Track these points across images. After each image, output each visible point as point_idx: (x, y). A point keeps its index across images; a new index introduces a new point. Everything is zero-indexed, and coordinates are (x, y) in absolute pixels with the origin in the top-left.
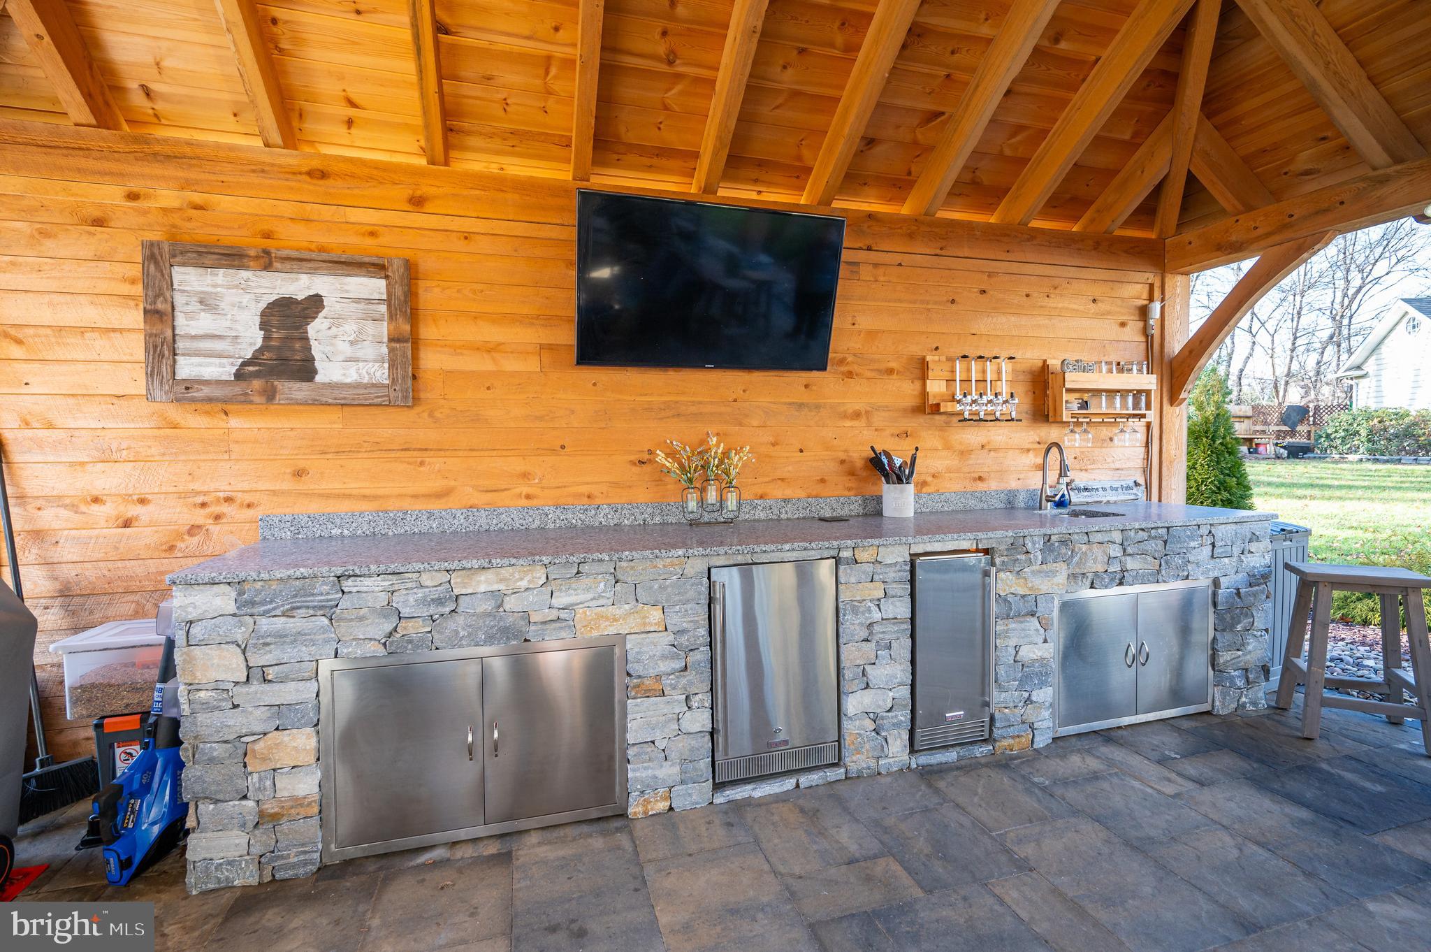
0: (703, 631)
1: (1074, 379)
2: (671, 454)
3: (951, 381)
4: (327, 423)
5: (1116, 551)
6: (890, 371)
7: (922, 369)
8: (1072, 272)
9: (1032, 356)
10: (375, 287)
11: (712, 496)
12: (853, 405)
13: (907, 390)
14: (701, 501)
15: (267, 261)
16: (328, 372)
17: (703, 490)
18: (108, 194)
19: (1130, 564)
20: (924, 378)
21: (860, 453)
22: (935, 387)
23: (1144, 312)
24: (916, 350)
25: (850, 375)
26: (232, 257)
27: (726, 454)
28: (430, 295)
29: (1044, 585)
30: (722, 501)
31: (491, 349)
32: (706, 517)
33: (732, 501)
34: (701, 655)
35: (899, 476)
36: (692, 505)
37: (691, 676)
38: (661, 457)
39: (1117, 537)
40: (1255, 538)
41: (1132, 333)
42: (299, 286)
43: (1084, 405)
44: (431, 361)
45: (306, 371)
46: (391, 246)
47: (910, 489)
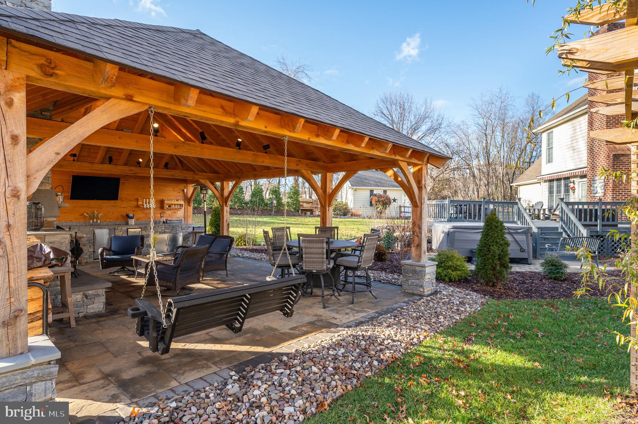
0: (92, 238)
1: (166, 202)
2: (87, 214)
3: (143, 202)
5: (163, 229)
6: (131, 200)
7: (137, 200)
8: (168, 184)
9: (160, 198)
11: (95, 220)
12: (123, 206)
13: (135, 203)
14: (93, 222)
17: (93, 220)
19: (166, 230)
20: (138, 202)
21: (125, 214)
22: (140, 203)
23: (183, 190)
24: (136, 197)
25: (123, 201)
27: (98, 214)
30: (97, 221)
32: (94, 224)
33: (99, 221)
34: (92, 241)
35: (132, 218)
36: (91, 222)
37: (90, 244)
38: (85, 214)
39: (164, 226)
40: (189, 227)
41: (181, 194)
43: (170, 206)
47: (133, 220)
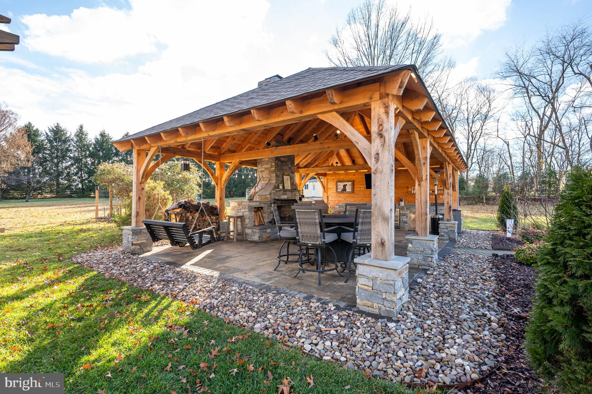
4: (347, 195)
6: (403, 188)
10: (350, 183)
15: (343, 182)
16: (347, 190)
18: (334, 177)
20: (408, 189)
24: (407, 185)
26: (341, 181)
28: (355, 183)
29: (406, 213)
31: (360, 188)
35: (402, 201)
42: (345, 183)
44: (355, 189)
45: (346, 190)
46: (352, 179)
